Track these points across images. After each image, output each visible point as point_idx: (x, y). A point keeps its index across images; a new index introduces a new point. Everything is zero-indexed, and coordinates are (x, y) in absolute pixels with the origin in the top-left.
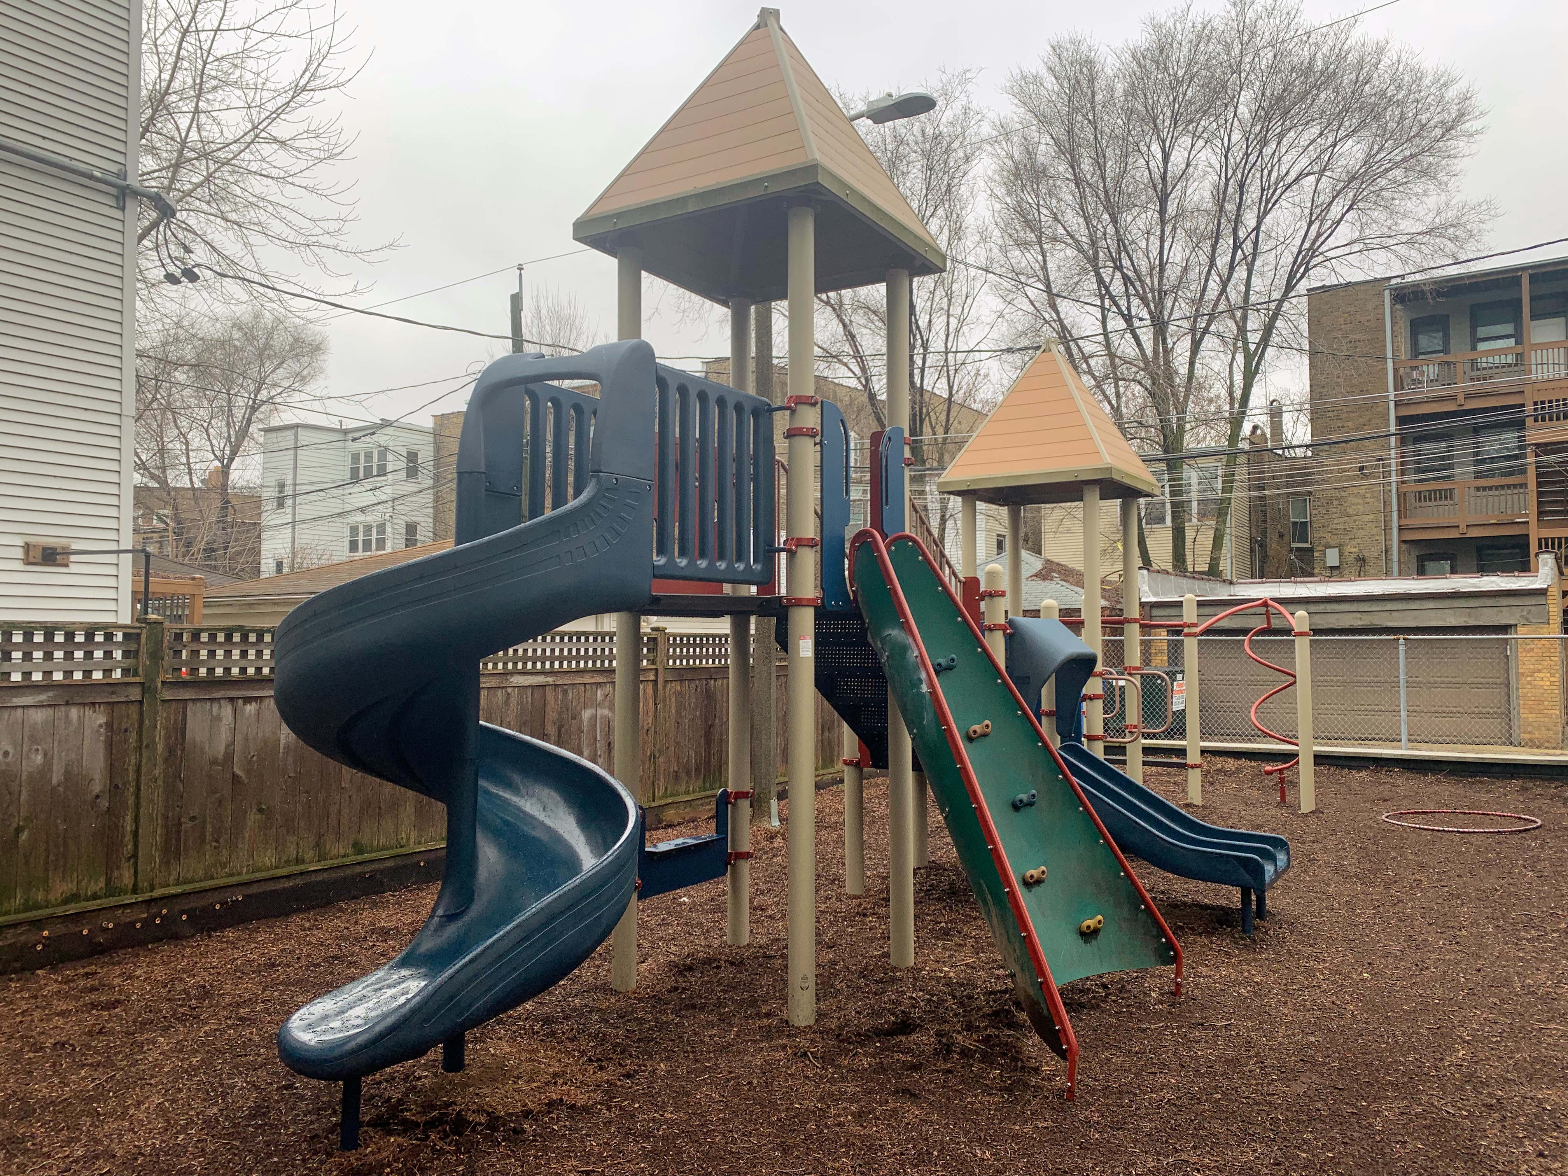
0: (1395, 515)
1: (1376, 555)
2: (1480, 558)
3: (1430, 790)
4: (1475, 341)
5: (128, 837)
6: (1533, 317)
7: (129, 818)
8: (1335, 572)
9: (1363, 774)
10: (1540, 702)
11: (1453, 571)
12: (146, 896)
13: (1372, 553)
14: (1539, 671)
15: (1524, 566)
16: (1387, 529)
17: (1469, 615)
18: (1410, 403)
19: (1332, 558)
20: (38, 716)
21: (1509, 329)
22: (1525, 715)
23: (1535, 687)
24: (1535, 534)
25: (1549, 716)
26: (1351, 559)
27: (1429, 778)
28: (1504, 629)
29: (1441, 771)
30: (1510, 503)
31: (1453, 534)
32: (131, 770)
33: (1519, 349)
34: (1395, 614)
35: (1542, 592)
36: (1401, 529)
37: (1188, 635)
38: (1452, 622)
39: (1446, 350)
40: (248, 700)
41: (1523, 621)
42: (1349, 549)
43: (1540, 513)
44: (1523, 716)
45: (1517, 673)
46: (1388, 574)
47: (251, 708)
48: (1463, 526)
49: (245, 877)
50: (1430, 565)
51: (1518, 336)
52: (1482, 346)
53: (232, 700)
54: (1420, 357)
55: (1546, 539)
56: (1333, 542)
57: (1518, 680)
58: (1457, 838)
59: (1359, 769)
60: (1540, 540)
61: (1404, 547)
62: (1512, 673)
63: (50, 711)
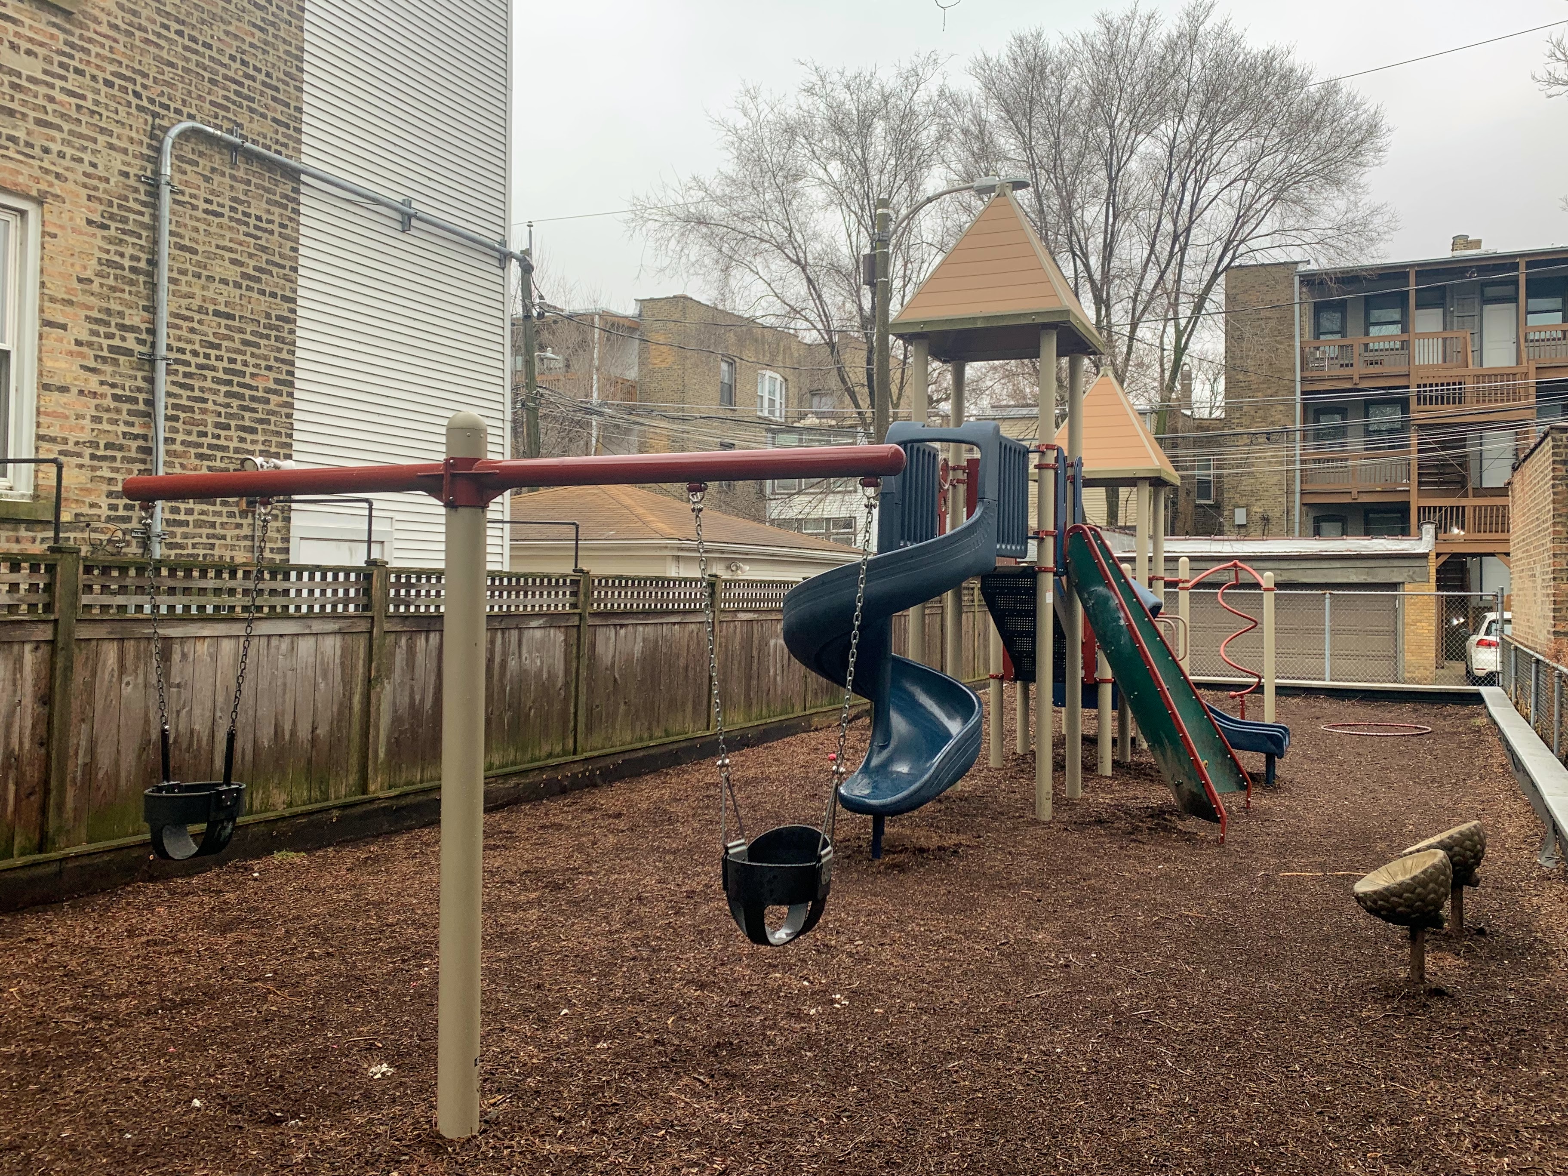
0: (1298, 482)
1: (1278, 515)
2: (1367, 522)
3: (1349, 711)
4: (1368, 324)
5: (572, 716)
6: (1418, 306)
7: (572, 705)
8: (1243, 531)
9: (1297, 700)
10: (1420, 647)
11: (1344, 533)
12: (582, 757)
13: (1276, 513)
14: (1420, 621)
15: (1405, 532)
16: (1289, 492)
17: (1368, 574)
18: (1313, 381)
19: (1240, 517)
20: (538, 634)
21: (1395, 314)
22: (1408, 657)
23: (1417, 634)
24: (1415, 502)
25: (1427, 659)
26: (1257, 518)
27: (1346, 703)
28: (1394, 586)
29: (1356, 697)
30: (1393, 472)
31: (1347, 500)
32: (574, 671)
33: (1405, 337)
34: (1309, 572)
35: (1425, 556)
36: (1303, 493)
37: (1183, 589)
38: (1354, 579)
39: (1343, 332)
40: (622, 626)
41: (1409, 580)
42: (1255, 509)
43: (1420, 483)
44: (1407, 658)
45: (1403, 624)
46: (1288, 533)
47: (622, 632)
48: (1354, 492)
49: (618, 749)
50: (1325, 526)
51: (1405, 324)
52: (1374, 331)
53: (615, 625)
54: (1322, 337)
55: (1424, 508)
56: (1241, 503)
57: (1404, 629)
58: (1377, 739)
59: (1294, 696)
60: (1419, 508)
61: (1304, 508)
62: (1400, 623)
63: (543, 631)
